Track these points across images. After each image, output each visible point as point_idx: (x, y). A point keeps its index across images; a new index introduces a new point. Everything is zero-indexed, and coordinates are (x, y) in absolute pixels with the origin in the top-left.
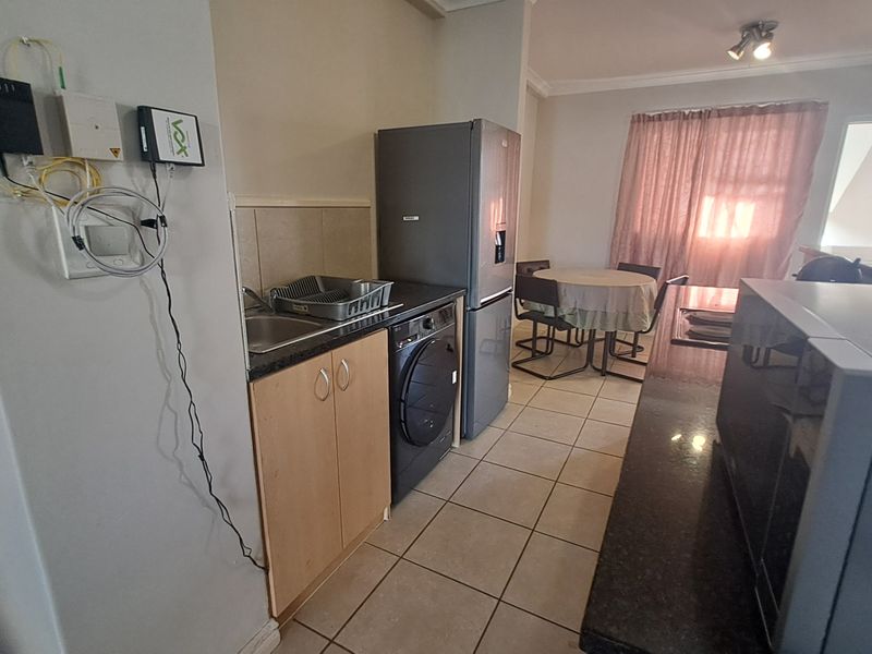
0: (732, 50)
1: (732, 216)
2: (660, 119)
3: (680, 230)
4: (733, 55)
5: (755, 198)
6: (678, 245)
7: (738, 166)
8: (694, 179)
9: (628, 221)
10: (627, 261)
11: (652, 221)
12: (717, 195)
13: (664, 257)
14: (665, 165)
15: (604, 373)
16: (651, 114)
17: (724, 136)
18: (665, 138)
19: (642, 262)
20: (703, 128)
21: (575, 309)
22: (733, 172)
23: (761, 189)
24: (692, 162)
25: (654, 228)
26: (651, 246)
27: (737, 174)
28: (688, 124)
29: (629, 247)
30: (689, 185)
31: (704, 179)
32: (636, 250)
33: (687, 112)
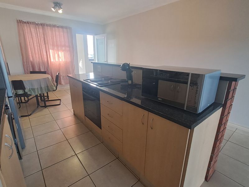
0: (53, 8)
1: (58, 55)
2: (28, 23)
3: (46, 60)
4: (53, 9)
5: (63, 51)
6: (46, 64)
7: (56, 41)
8: (45, 44)
9: (28, 57)
10: (31, 70)
11: (36, 57)
12: (53, 49)
13: (44, 68)
14: (35, 39)
15: (45, 106)
16: (25, 21)
17: (50, 32)
18: (32, 30)
19: (37, 70)
20: (43, 29)
21: (30, 89)
22: (55, 43)
23: (64, 48)
24: (43, 39)
25: (38, 59)
26: (38, 65)
27: (56, 44)
28: (38, 27)
29: (31, 66)
30: (44, 46)
31: (48, 44)
32: (33, 66)
33: (37, 23)
